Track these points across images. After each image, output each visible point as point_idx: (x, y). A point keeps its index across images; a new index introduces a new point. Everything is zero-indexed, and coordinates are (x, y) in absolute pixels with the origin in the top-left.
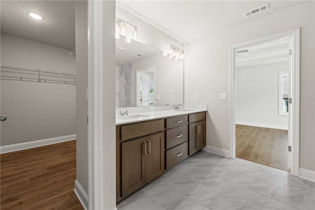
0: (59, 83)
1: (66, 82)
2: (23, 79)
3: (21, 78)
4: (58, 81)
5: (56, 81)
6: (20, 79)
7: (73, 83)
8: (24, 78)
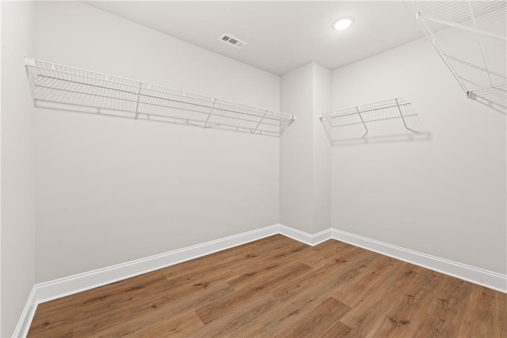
0: (175, 123)
1: (190, 122)
2: (102, 111)
3: (99, 108)
4: (173, 118)
5: (171, 117)
6: (95, 110)
7: (203, 124)
8: (105, 108)
